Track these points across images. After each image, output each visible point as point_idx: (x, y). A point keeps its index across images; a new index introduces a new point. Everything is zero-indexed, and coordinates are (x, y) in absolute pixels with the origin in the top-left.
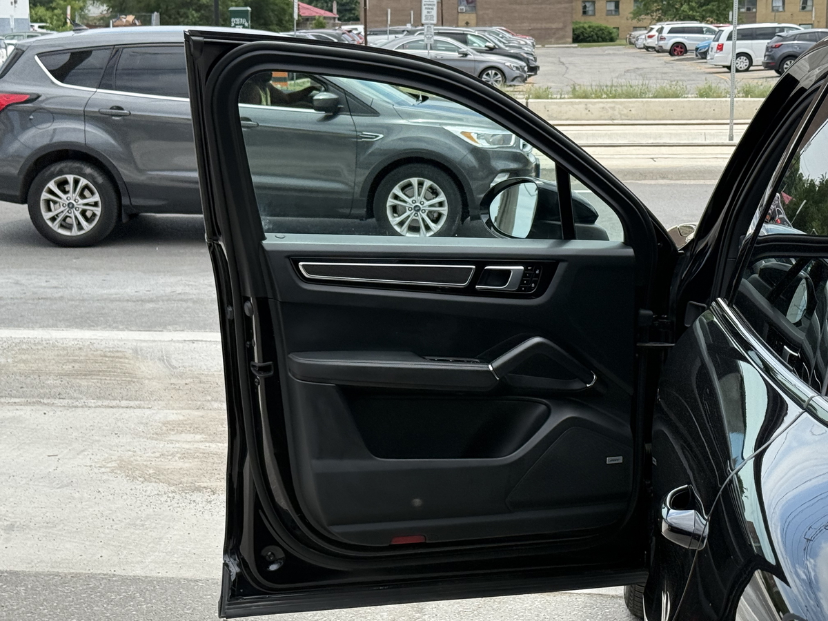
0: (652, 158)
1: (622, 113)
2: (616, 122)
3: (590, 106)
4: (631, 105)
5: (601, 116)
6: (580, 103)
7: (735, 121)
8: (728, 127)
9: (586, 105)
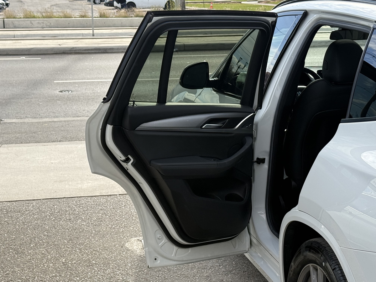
0: (59, 45)
1: (47, 25)
2: (44, 29)
3: (33, 22)
4: (51, 21)
5: (38, 26)
6: (28, 20)
7: (95, 28)
8: (92, 31)
9: (31, 21)
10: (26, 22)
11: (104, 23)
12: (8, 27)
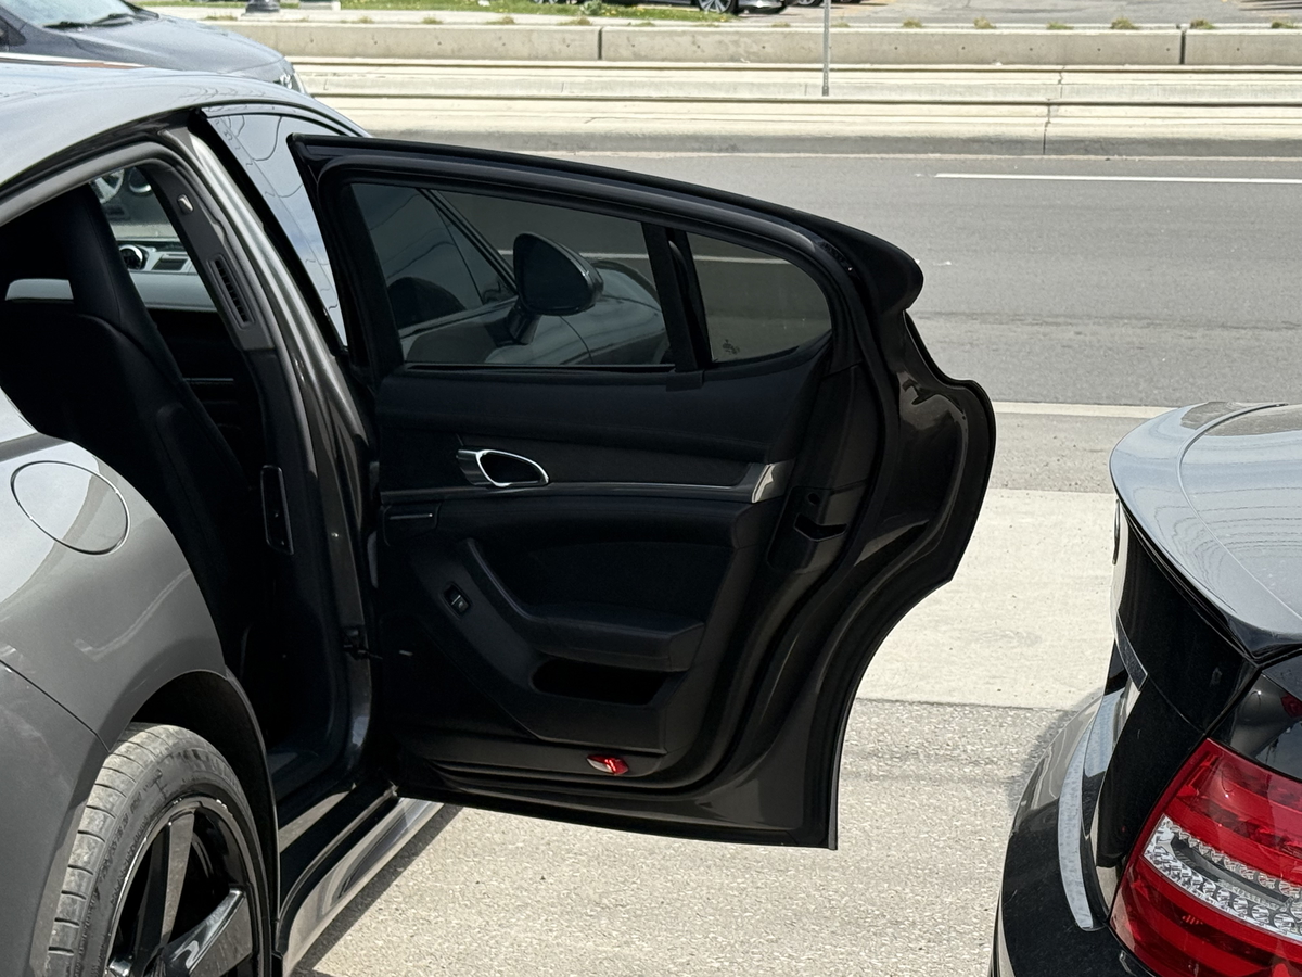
3: (699, 38)
6: (684, 33)
9: (694, 36)
10: (677, 39)
11: (960, 49)
12: (612, 54)
